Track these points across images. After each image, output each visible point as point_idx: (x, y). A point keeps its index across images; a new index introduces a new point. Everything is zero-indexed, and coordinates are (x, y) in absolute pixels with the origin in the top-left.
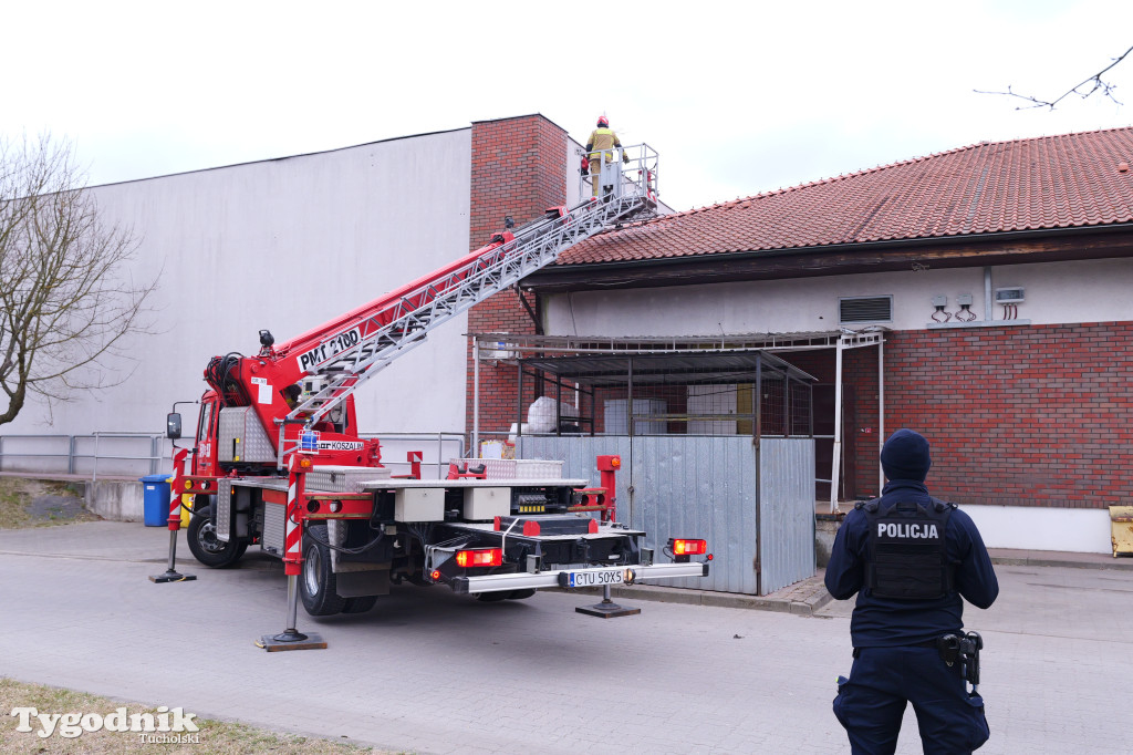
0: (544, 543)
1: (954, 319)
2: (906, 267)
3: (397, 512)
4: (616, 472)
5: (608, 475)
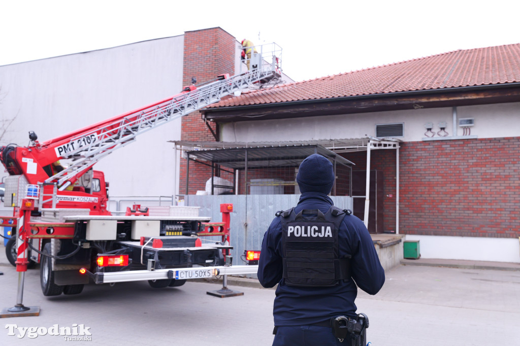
1: (437, 136)
2: (410, 107)
3: (87, 234)
4: (230, 213)
5: (226, 215)
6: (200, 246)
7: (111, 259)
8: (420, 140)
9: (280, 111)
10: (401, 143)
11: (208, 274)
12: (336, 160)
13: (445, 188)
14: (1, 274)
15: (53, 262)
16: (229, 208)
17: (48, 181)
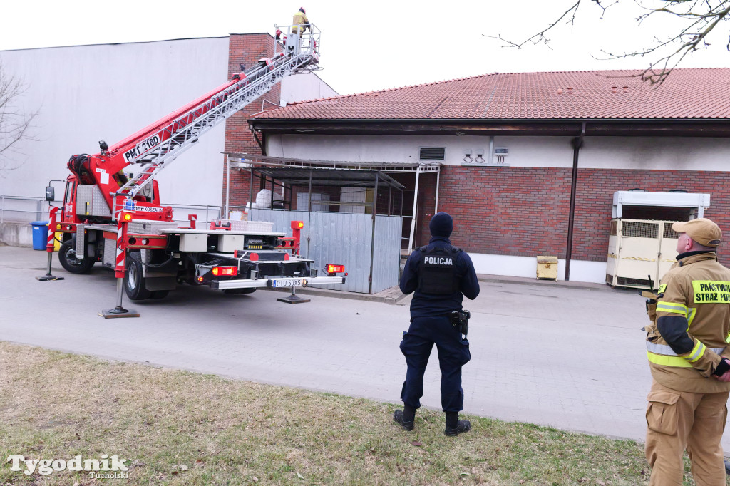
0: (260, 265)
1: (474, 161)
2: (453, 133)
3: (180, 246)
4: (301, 230)
5: (297, 231)
6: (288, 259)
7: (224, 270)
8: (459, 165)
9: (330, 128)
10: (442, 167)
11: (298, 283)
12: (392, 184)
13: (478, 210)
14: (62, 279)
15: (144, 270)
16: (300, 225)
17: (120, 191)
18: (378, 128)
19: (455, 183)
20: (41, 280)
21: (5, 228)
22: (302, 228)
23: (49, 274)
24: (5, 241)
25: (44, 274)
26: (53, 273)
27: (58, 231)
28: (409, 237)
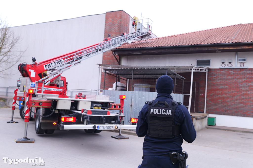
1: (227, 66)
2: (214, 51)
3: (57, 106)
4: (124, 100)
5: (122, 100)
6: (109, 114)
8: (218, 68)
9: (150, 51)
10: (209, 69)
11: (112, 128)
12: (176, 76)
13: (230, 92)
14: (17, 123)
15: (41, 119)
16: (124, 97)
17: (40, 80)
18: (174, 51)
19: (216, 78)
20: (8, 123)
21: (10, 100)
22: (125, 98)
23: (12, 120)
24: (9, 106)
25: (10, 120)
26: (14, 120)
27: (17, 100)
28: (188, 105)
